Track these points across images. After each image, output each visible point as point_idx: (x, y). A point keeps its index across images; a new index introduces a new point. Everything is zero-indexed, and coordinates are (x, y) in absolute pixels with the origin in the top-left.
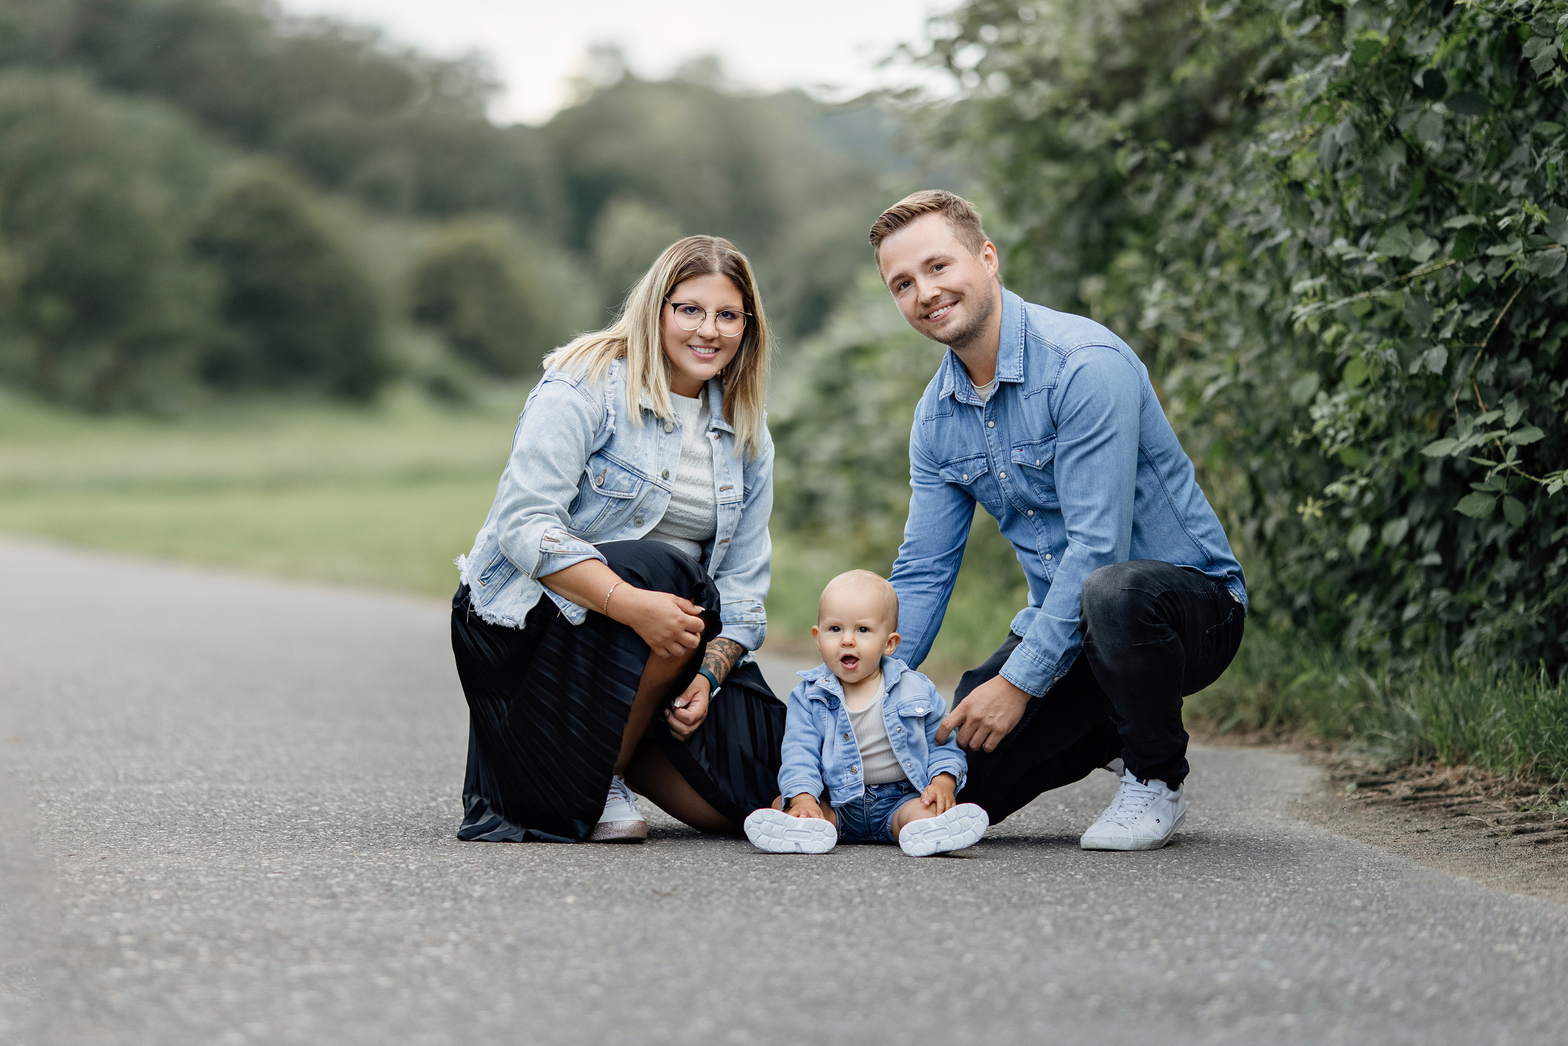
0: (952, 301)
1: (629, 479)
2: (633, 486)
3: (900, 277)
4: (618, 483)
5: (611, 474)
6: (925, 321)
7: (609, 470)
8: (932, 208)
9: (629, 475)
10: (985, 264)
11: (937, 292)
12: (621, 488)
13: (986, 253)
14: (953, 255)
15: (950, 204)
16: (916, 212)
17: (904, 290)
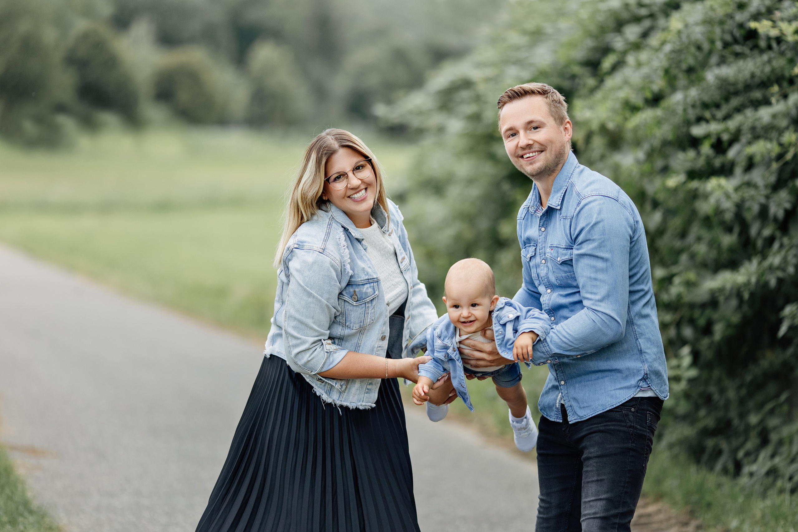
0: (539, 149)
1: (370, 287)
2: (374, 289)
3: (510, 129)
4: (366, 293)
5: (359, 291)
6: (521, 159)
7: (357, 290)
8: (539, 92)
9: (368, 285)
10: (564, 133)
11: (531, 142)
12: (369, 295)
13: (566, 127)
14: (545, 122)
15: (549, 92)
16: (528, 92)
17: (511, 138)
